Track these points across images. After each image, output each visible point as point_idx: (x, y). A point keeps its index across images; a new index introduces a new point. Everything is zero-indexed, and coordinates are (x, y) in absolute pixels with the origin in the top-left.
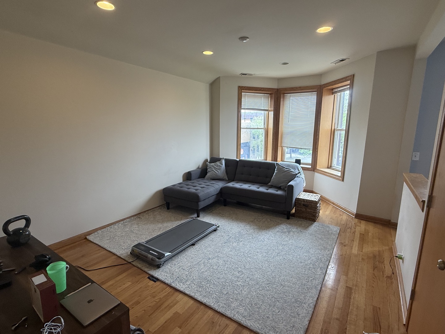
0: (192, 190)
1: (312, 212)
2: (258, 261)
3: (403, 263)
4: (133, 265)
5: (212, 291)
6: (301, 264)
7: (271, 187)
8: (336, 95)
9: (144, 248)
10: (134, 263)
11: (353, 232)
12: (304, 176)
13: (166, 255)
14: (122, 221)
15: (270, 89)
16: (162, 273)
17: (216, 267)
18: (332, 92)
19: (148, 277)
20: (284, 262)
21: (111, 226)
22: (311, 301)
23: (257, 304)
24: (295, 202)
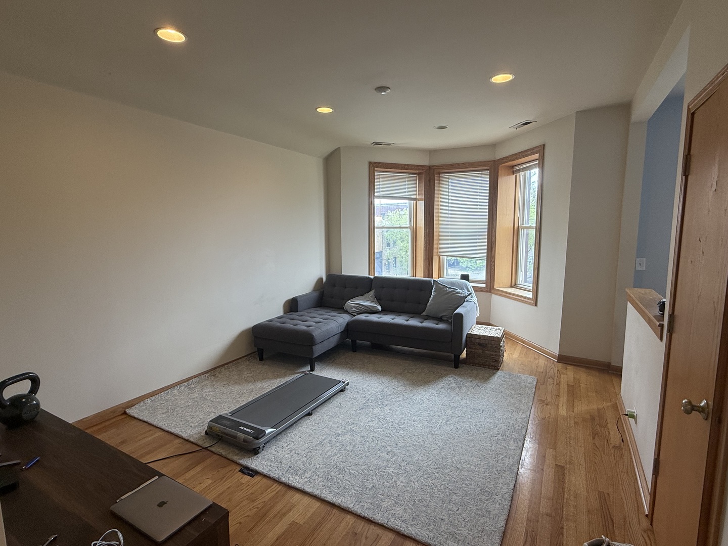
0: (302, 327)
1: (493, 355)
2: (417, 434)
3: (636, 423)
4: (212, 452)
5: (349, 485)
6: (484, 436)
7: (427, 318)
8: (518, 175)
9: (229, 423)
10: (212, 449)
11: (557, 384)
12: (477, 299)
13: (267, 432)
14: (185, 382)
15: (417, 166)
16: (263, 462)
17: (351, 447)
18: (513, 170)
19: (239, 469)
20: (458, 433)
21: (168, 391)
22: (506, 490)
23: (423, 500)
24: (466, 341)
